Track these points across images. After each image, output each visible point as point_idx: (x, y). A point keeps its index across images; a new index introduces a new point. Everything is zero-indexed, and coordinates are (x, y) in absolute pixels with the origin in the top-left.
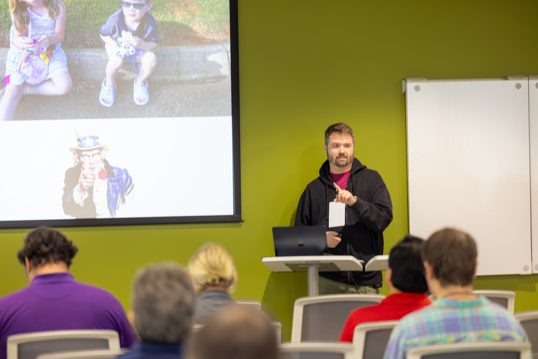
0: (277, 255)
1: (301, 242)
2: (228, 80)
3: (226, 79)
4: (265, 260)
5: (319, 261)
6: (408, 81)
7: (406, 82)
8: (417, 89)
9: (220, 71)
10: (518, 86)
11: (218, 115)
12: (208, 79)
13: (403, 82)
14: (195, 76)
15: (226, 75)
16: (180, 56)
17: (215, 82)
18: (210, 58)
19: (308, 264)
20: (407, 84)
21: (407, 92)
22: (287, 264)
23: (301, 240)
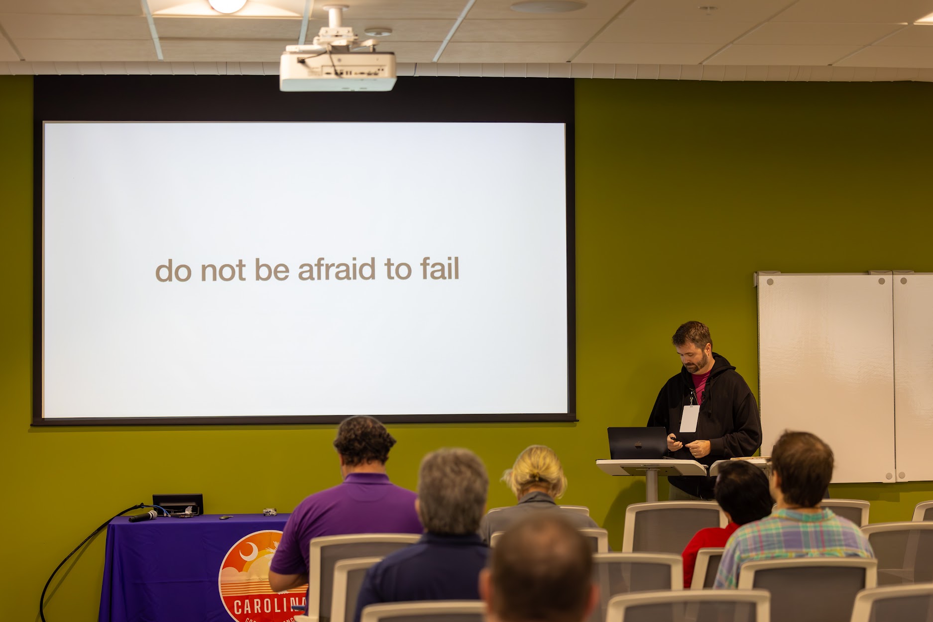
0: (612, 459)
1: (639, 444)
4: (599, 462)
5: (658, 464)
6: (760, 273)
7: (758, 275)
8: (770, 282)
10: (882, 281)
13: (755, 275)
19: (646, 468)
20: (759, 277)
21: (759, 285)
22: (623, 467)
23: (639, 442)
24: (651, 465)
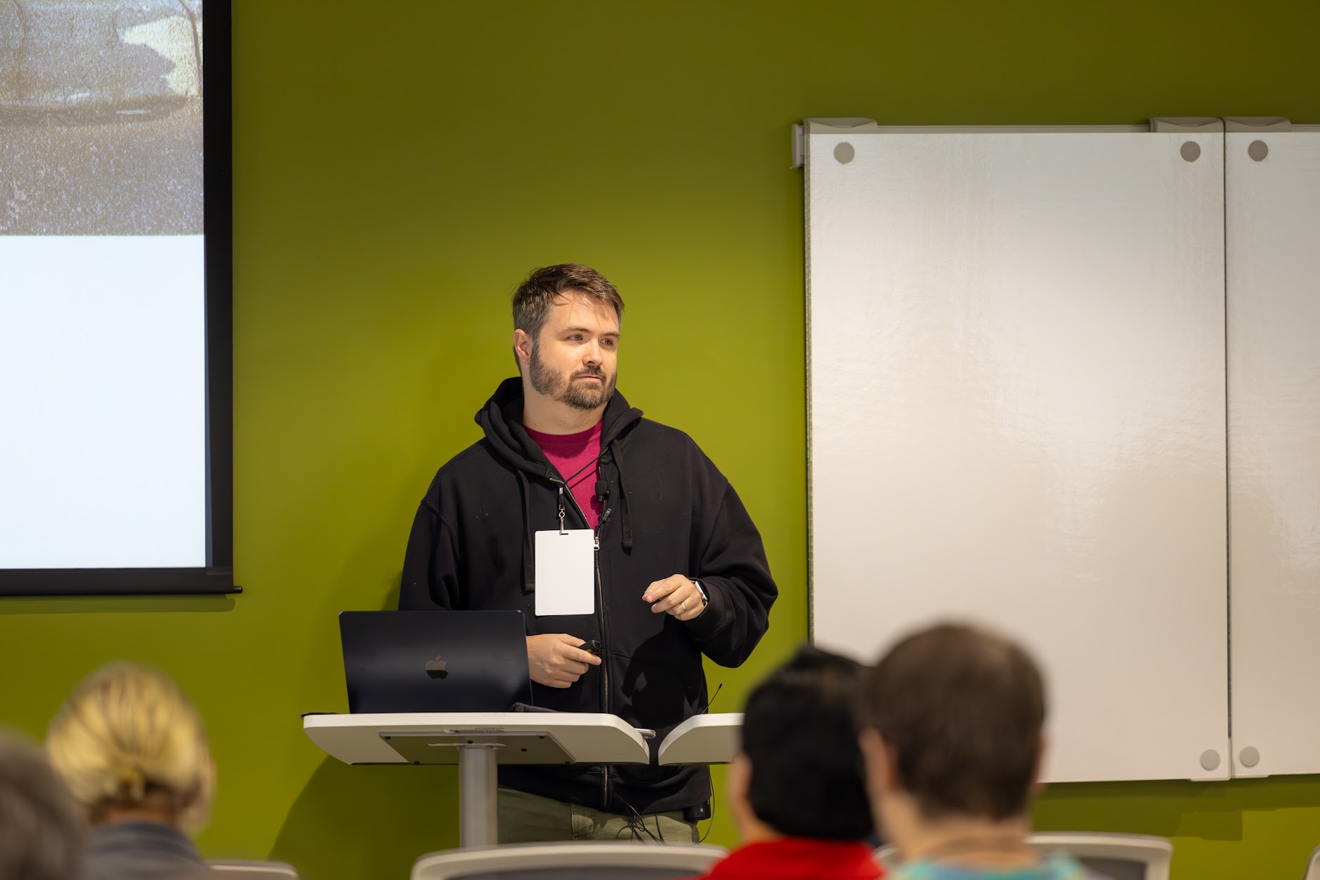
0: (354, 710)
1: (438, 664)
2: (192, 111)
3: (184, 110)
4: (312, 722)
5: (499, 729)
6: (813, 126)
7: (806, 132)
8: (844, 154)
9: (165, 81)
10: (1191, 152)
11: (155, 231)
12: (125, 105)
13: (798, 130)
14: (80, 95)
15: (187, 93)
16: (27, 29)
17: (146, 118)
18: (134, 36)
19: (461, 739)
20: (809, 137)
21: (809, 164)
22: (388, 738)
23: (439, 657)
24: (476, 732)
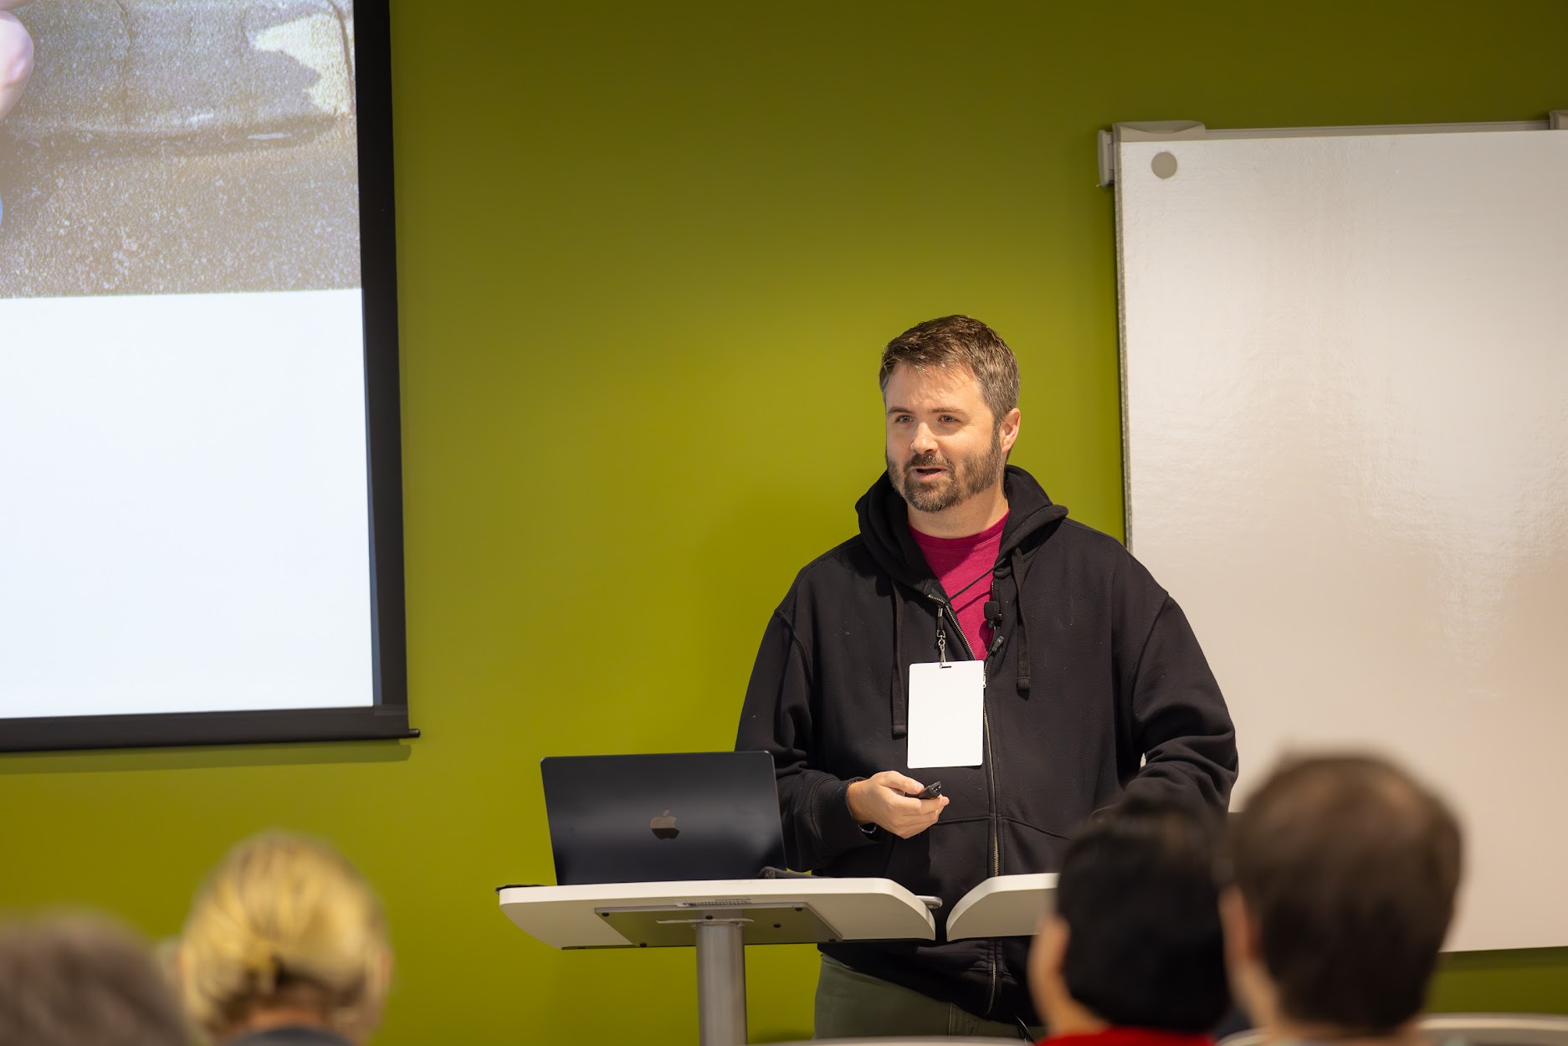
0: (562, 881)
1: (667, 820)
2: (343, 133)
3: (333, 131)
4: (510, 897)
5: (745, 900)
6: (1124, 132)
7: (1116, 140)
8: (1164, 167)
9: (307, 96)
11: (301, 285)
12: (258, 128)
13: (1105, 138)
14: (202, 116)
15: (336, 110)
16: (133, 35)
17: (285, 143)
18: (267, 41)
19: (698, 914)
20: (1119, 146)
21: (1120, 180)
22: (606, 915)
23: (667, 812)
24: (716, 904)
